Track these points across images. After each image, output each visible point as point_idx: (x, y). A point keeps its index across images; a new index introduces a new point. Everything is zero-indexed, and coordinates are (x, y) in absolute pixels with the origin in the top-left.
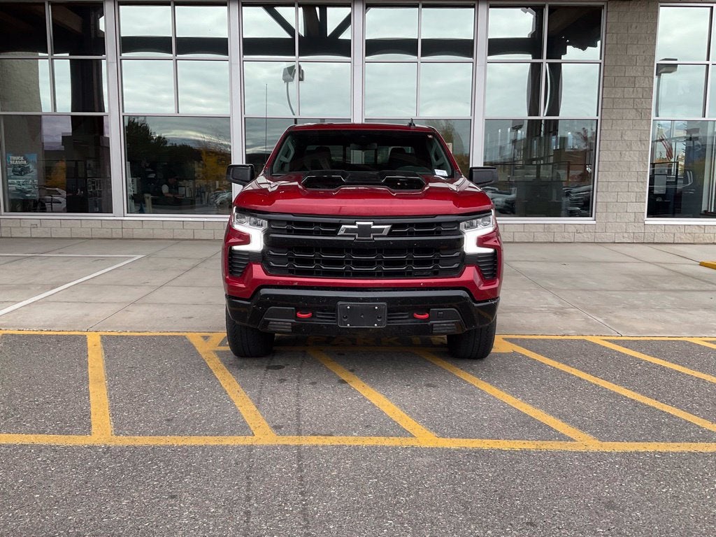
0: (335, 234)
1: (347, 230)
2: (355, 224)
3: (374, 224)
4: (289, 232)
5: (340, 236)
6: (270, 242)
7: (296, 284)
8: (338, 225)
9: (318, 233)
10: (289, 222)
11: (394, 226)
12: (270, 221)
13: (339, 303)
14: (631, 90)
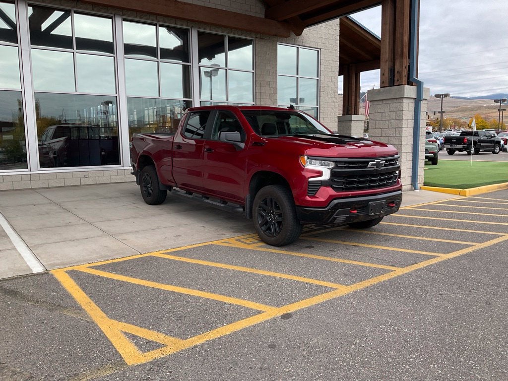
0: (366, 167)
1: (372, 165)
2: (374, 161)
3: (381, 161)
4: (345, 168)
5: (369, 168)
6: (333, 174)
7: (350, 195)
8: (368, 163)
9: (357, 167)
10: (345, 162)
11: (386, 161)
12: (336, 162)
13: (370, 203)
14: (268, 88)
